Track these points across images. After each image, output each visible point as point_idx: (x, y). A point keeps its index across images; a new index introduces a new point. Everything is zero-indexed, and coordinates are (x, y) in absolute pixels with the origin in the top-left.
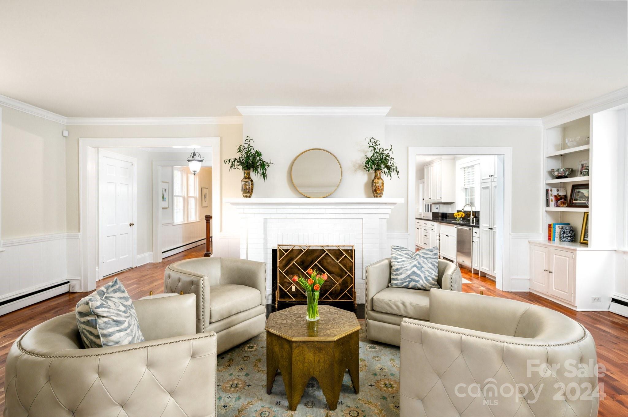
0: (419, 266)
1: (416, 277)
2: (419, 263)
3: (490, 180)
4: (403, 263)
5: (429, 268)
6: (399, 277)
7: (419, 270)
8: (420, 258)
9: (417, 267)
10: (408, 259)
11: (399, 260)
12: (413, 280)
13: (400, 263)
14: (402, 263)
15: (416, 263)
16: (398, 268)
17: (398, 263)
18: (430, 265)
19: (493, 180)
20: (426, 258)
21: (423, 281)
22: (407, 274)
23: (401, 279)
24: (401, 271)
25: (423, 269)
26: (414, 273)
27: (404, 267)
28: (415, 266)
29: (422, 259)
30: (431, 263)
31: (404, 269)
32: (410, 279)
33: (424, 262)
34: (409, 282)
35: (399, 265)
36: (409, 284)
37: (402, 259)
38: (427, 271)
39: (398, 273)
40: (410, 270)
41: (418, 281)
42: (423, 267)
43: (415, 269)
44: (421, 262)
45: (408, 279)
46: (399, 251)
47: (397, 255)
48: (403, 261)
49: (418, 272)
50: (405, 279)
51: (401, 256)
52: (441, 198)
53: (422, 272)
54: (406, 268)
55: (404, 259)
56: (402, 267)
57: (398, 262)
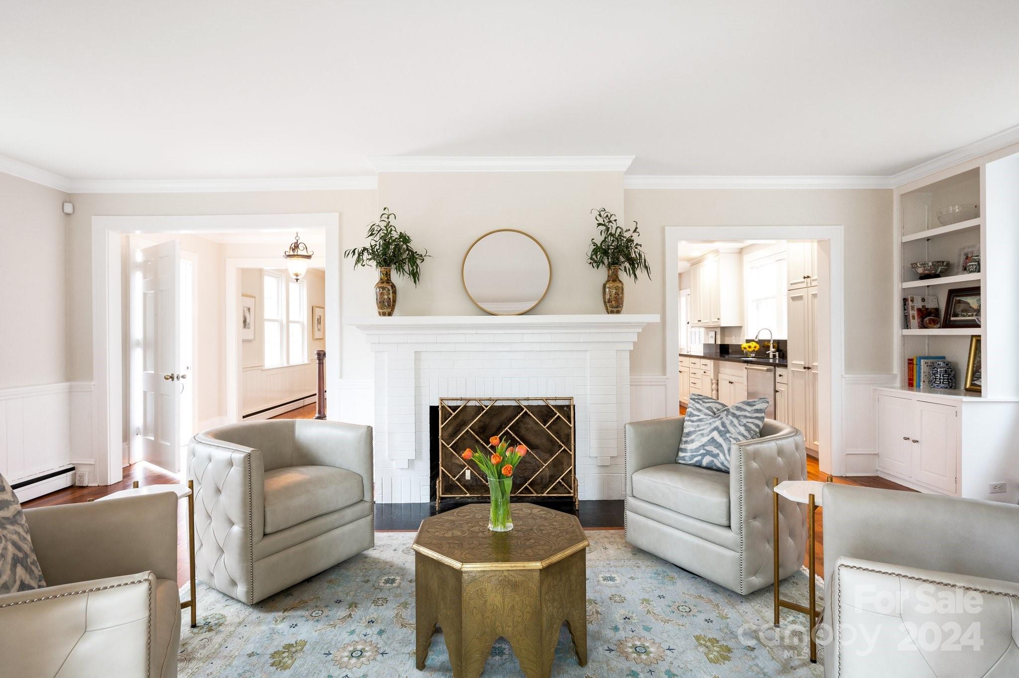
0: (723, 429)
1: (715, 447)
2: (723, 425)
3: (804, 285)
4: (699, 423)
5: (738, 433)
6: (690, 447)
7: (721, 436)
8: (727, 415)
9: (720, 432)
10: (707, 417)
11: (695, 418)
12: (708, 453)
13: (695, 424)
14: (697, 423)
15: (718, 423)
16: (690, 432)
17: (692, 423)
18: (742, 429)
19: (811, 284)
20: (737, 417)
21: (724, 455)
22: (702, 442)
23: (692, 451)
24: (693, 437)
25: (728, 435)
26: (713, 440)
27: (700, 431)
28: (716, 429)
29: (730, 417)
30: (745, 425)
31: (699, 433)
32: (705, 452)
33: (732, 422)
34: (703, 455)
35: (692, 426)
36: (702, 459)
37: (699, 416)
38: (734, 439)
39: (689, 439)
40: (708, 436)
41: (716, 456)
42: (728, 432)
43: (715, 434)
44: (727, 422)
45: (702, 451)
46: (698, 403)
47: (694, 409)
48: (700, 420)
49: (720, 440)
50: (698, 449)
51: (699, 410)
52: (718, 319)
53: (726, 439)
54: (702, 432)
55: (702, 416)
56: (697, 429)
57: (693, 421)
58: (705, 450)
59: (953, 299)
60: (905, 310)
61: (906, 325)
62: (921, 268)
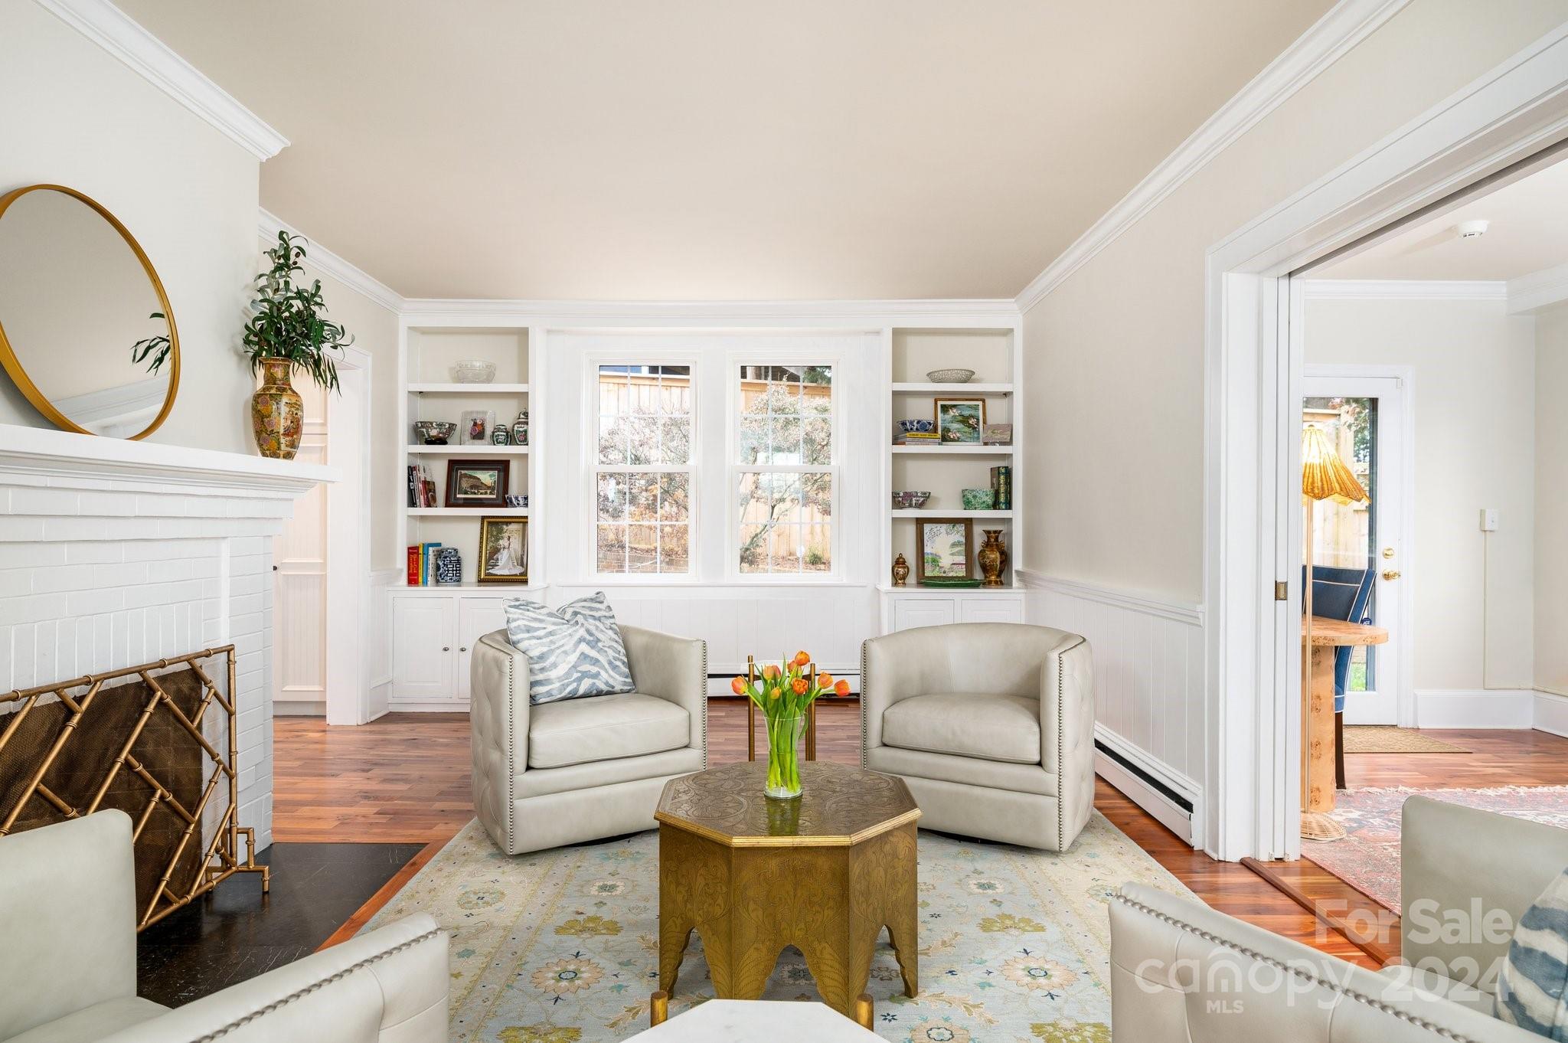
0: (591, 639)
1: (591, 665)
2: (588, 631)
4: (551, 638)
5: (610, 639)
6: (553, 674)
7: (593, 647)
8: (586, 619)
9: (588, 643)
10: (561, 626)
11: (541, 633)
12: (585, 675)
13: (544, 640)
14: (548, 640)
15: (582, 632)
16: (542, 654)
17: (539, 641)
18: (610, 632)
20: (599, 619)
21: (607, 672)
22: (569, 662)
23: (559, 679)
24: (552, 659)
25: (600, 645)
26: (584, 656)
27: (558, 648)
28: (581, 640)
29: (591, 621)
30: (611, 628)
31: (559, 651)
32: (579, 674)
33: (597, 627)
34: (579, 680)
35: (543, 645)
36: (579, 685)
37: (545, 628)
38: (609, 647)
39: (547, 664)
40: (575, 652)
41: (596, 676)
42: (599, 640)
43: (583, 647)
44: (592, 629)
45: (576, 675)
46: (528, 610)
47: (529, 621)
48: (551, 633)
49: (593, 653)
50: (568, 674)
51: (541, 621)
53: (600, 651)
54: (563, 649)
55: (551, 628)
56: (553, 647)
57: (540, 638)
58: (580, 672)
59: (457, 471)
60: (409, 481)
61: (412, 503)
62: (436, 428)
